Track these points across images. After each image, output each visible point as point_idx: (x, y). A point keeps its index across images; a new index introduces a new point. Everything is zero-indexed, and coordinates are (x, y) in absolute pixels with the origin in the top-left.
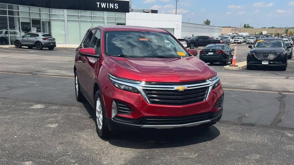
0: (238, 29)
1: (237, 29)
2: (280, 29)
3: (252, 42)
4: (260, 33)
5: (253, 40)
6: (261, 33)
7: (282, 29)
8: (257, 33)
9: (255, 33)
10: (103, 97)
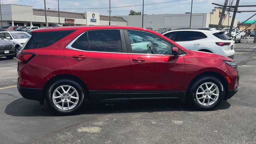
10: (227, 77)
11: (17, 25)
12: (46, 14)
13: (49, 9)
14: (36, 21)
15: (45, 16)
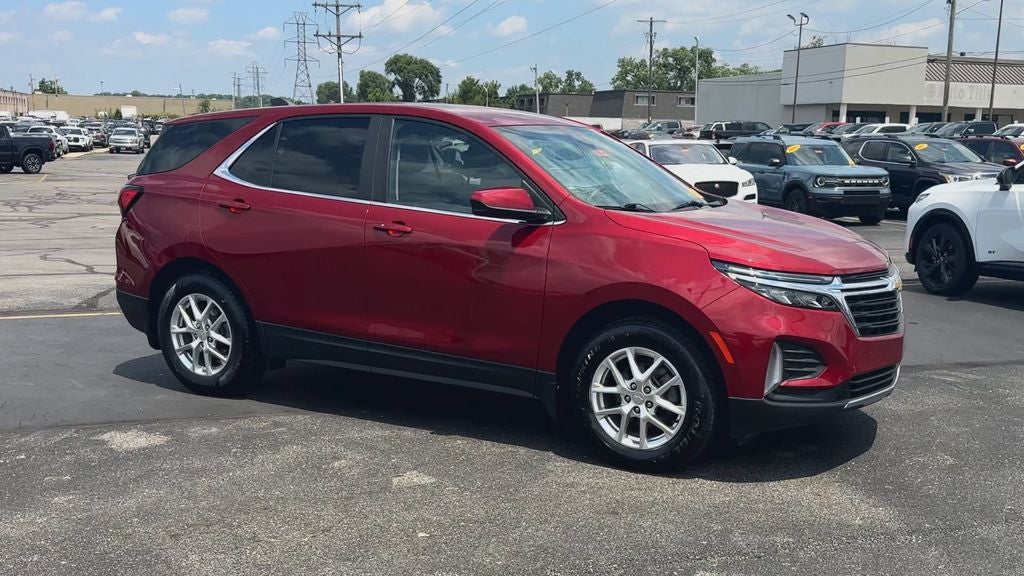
0: (24, 97)
1: (18, 96)
2: (180, 101)
3: (128, 145)
4: (114, 112)
5: (133, 138)
6: (118, 115)
7: (186, 101)
8: (102, 113)
9: (93, 114)
10: (717, 338)
11: (858, 120)
12: (947, 76)
13: (962, 54)
14: (934, 101)
15: (943, 83)
